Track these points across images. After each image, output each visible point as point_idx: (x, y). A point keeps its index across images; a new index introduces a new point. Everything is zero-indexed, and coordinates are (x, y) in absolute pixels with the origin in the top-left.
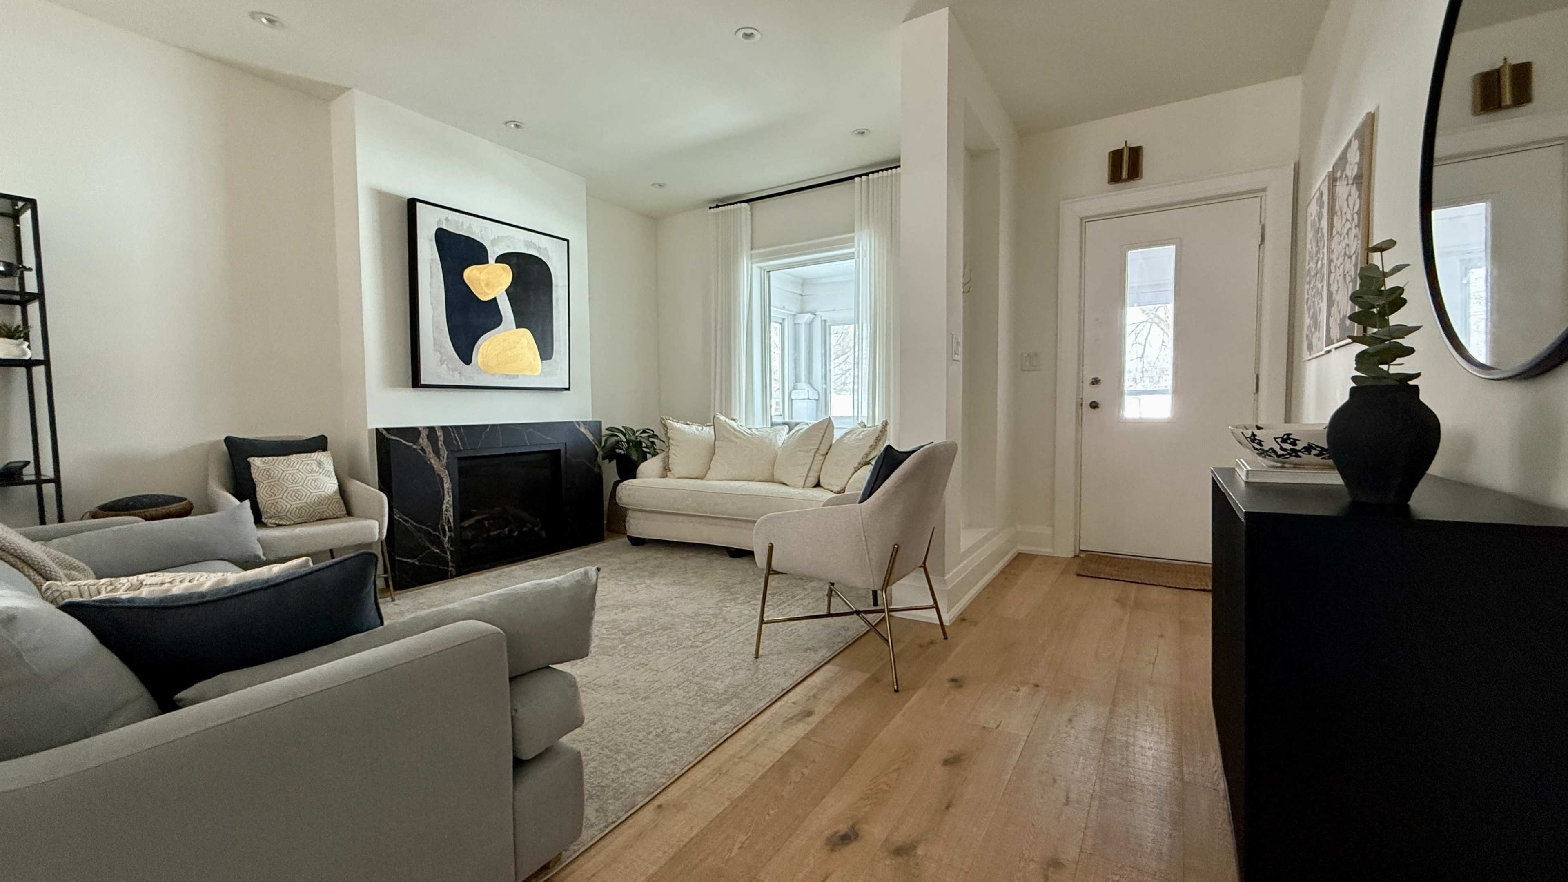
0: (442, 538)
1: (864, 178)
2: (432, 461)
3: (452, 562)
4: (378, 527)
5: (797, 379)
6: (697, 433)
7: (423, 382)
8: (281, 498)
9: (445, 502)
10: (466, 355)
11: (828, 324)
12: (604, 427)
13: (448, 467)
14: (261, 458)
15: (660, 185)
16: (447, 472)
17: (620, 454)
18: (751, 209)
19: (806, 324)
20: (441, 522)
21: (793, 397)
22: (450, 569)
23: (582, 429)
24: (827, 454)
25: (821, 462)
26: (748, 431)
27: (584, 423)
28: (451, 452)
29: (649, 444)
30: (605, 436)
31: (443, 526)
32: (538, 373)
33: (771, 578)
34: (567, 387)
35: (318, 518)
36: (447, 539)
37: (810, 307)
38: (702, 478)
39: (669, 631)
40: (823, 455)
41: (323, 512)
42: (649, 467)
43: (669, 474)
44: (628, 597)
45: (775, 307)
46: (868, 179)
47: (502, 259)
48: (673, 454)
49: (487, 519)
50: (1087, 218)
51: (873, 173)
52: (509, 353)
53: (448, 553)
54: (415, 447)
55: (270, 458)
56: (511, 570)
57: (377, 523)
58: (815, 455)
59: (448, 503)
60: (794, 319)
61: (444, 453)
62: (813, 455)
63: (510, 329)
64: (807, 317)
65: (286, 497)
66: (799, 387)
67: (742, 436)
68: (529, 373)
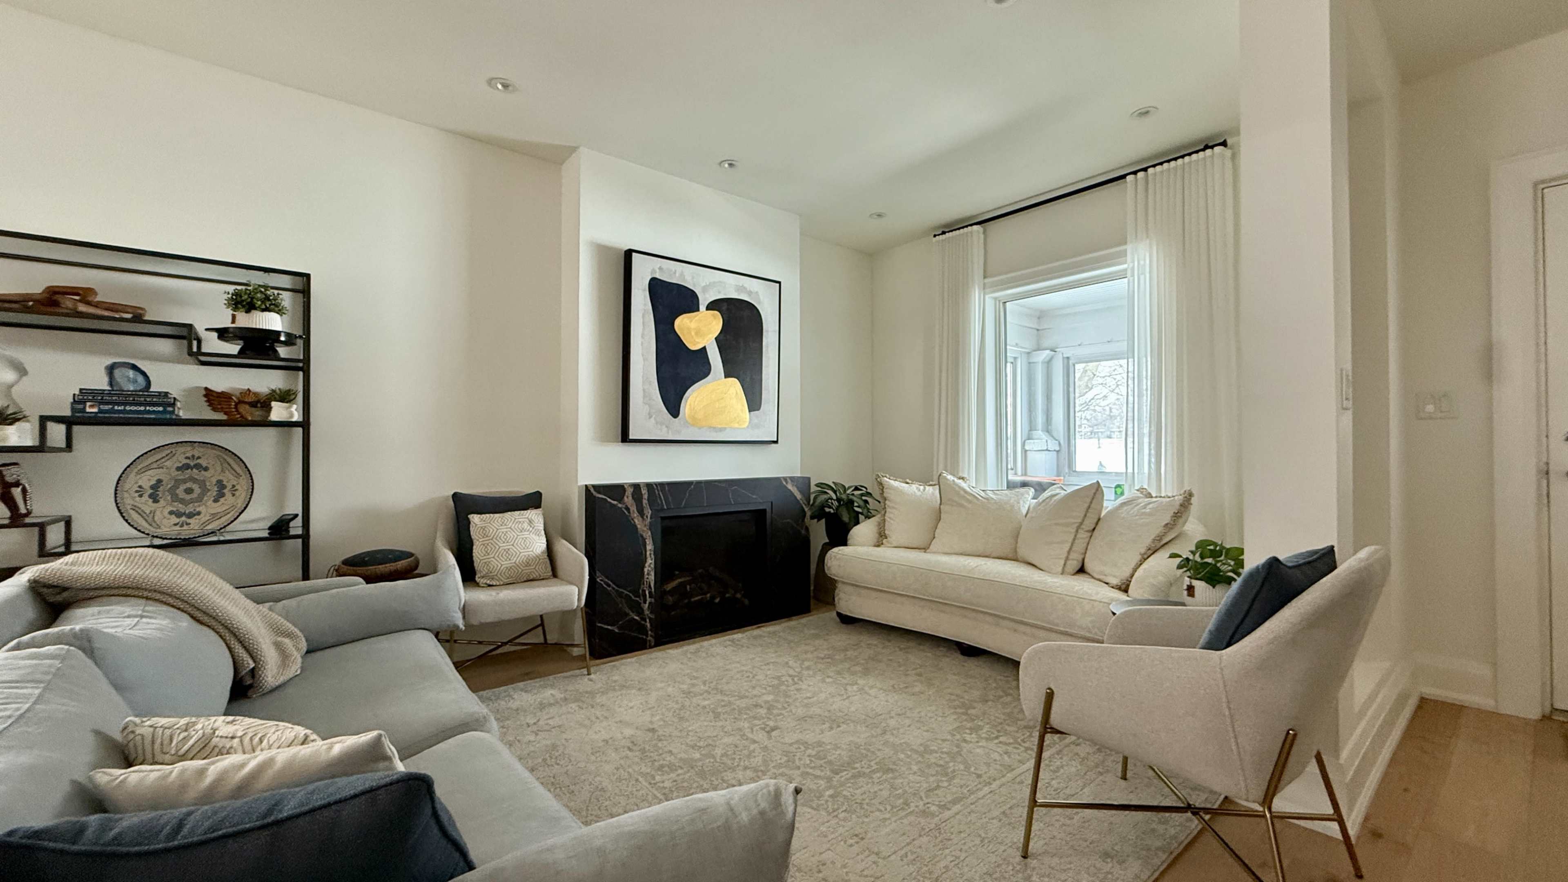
0: (642, 605)
1: (1141, 175)
2: (636, 521)
3: (651, 630)
4: (577, 593)
5: (1032, 427)
6: (919, 493)
7: (631, 437)
8: (494, 557)
9: (647, 565)
10: (673, 408)
11: (1071, 362)
12: (813, 483)
13: (651, 527)
14: (479, 516)
15: (879, 215)
16: (650, 533)
17: (830, 512)
18: (984, 232)
19: (1043, 362)
20: (642, 586)
21: (1027, 448)
22: (649, 638)
23: (790, 487)
24: (1094, 529)
25: (1087, 540)
26: (983, 494)
27: (792, 479)
28: (655, 512)
29: (862, 503)
30: (814, 492)
31: (644, 591)
32: (747, 424)
33: (1048, 737)
34: (775, 440)
35: (525, 579)
36: (647, 605)
37: (1046, 343)
38: (925, 549)
39: (890, 775)
40: (1087, 531)
41: (531, 572)
42: (863, 531)
43: (884, 541)
44: (838, 704)
45: (1010, 346)
46: (1147, 176)
47: (713, 306)
48: (890, 518)
49: (689, 582)
50: (1543, 182)
51: (1154, 166)
52: (717, 405)
53: (648, 620)
54: (620, 505)
55: (487, 515)
56: (711, 645)
57: (577, 590)
58: (1077, 531)
59: (649, 566)
60: (1028, 358)
61: (648, 512)
62: (1074, 530)
63: (719, 379)
64: (1045, 354)
65: (498, 557)
66: (1035, 437)
67: (975, 501)
68: (736, 425)
